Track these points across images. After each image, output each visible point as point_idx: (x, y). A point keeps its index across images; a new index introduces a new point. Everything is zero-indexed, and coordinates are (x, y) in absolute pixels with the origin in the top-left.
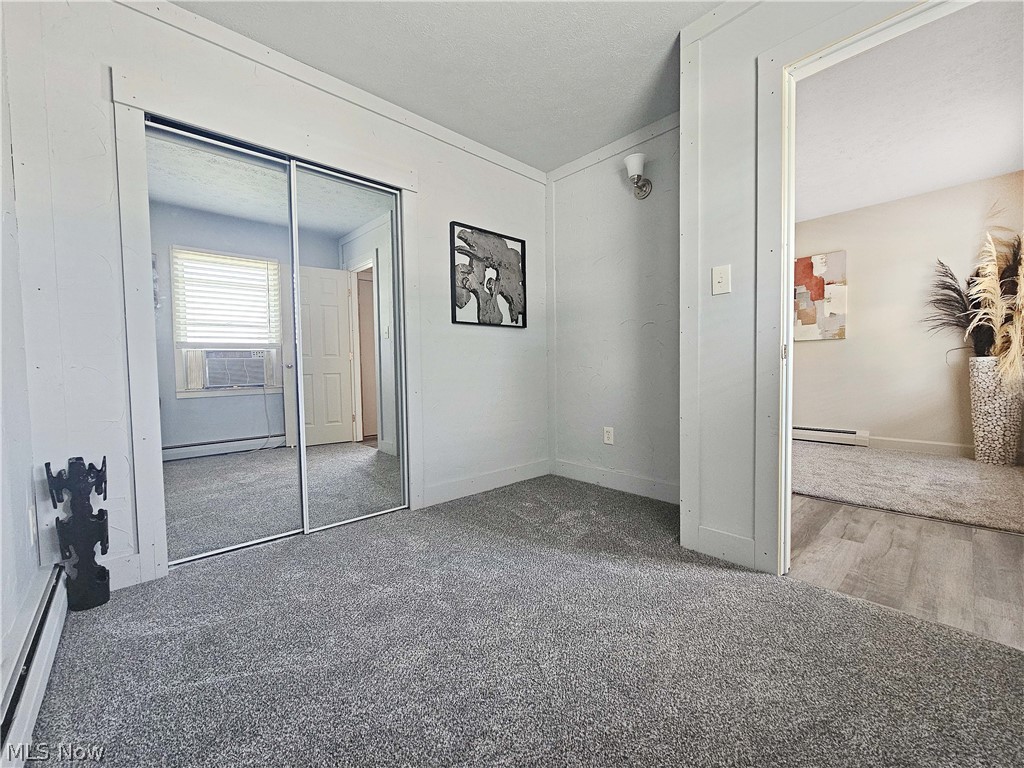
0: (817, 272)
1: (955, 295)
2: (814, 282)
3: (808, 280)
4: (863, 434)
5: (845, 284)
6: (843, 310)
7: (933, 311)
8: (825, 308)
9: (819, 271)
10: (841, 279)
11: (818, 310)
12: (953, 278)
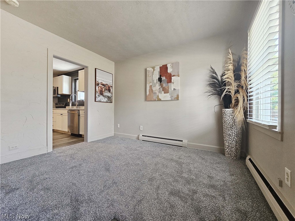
0: (169, 71)
1: (217, 81)
2: (168, 75)
3: (166, 75)
4: (185, 141)
5: (179, 76)
6: (178, 88)
7: (209, 88)
8: (172, 86)
9: (170, 70)
10: (177, 74)
11: (170, 87)
12: (216, 75)
